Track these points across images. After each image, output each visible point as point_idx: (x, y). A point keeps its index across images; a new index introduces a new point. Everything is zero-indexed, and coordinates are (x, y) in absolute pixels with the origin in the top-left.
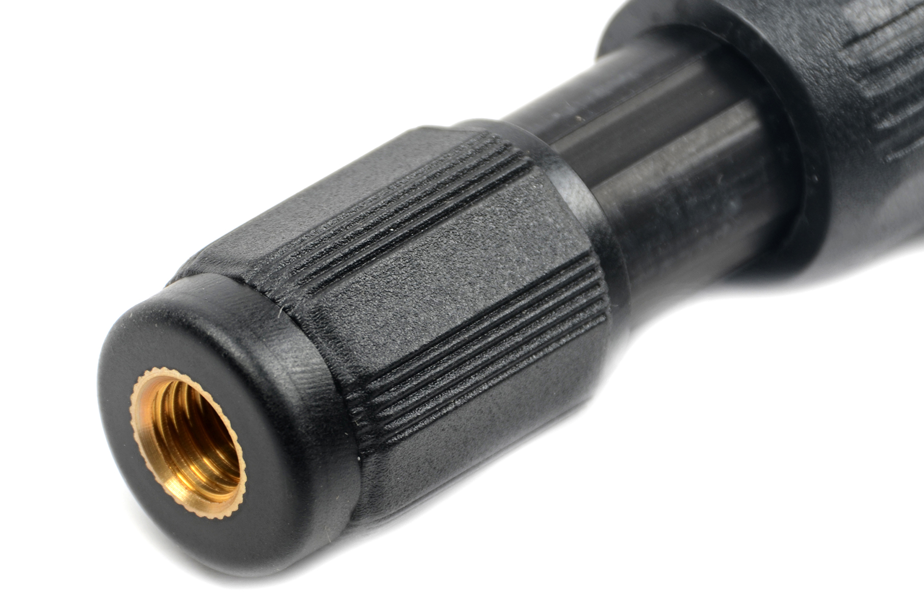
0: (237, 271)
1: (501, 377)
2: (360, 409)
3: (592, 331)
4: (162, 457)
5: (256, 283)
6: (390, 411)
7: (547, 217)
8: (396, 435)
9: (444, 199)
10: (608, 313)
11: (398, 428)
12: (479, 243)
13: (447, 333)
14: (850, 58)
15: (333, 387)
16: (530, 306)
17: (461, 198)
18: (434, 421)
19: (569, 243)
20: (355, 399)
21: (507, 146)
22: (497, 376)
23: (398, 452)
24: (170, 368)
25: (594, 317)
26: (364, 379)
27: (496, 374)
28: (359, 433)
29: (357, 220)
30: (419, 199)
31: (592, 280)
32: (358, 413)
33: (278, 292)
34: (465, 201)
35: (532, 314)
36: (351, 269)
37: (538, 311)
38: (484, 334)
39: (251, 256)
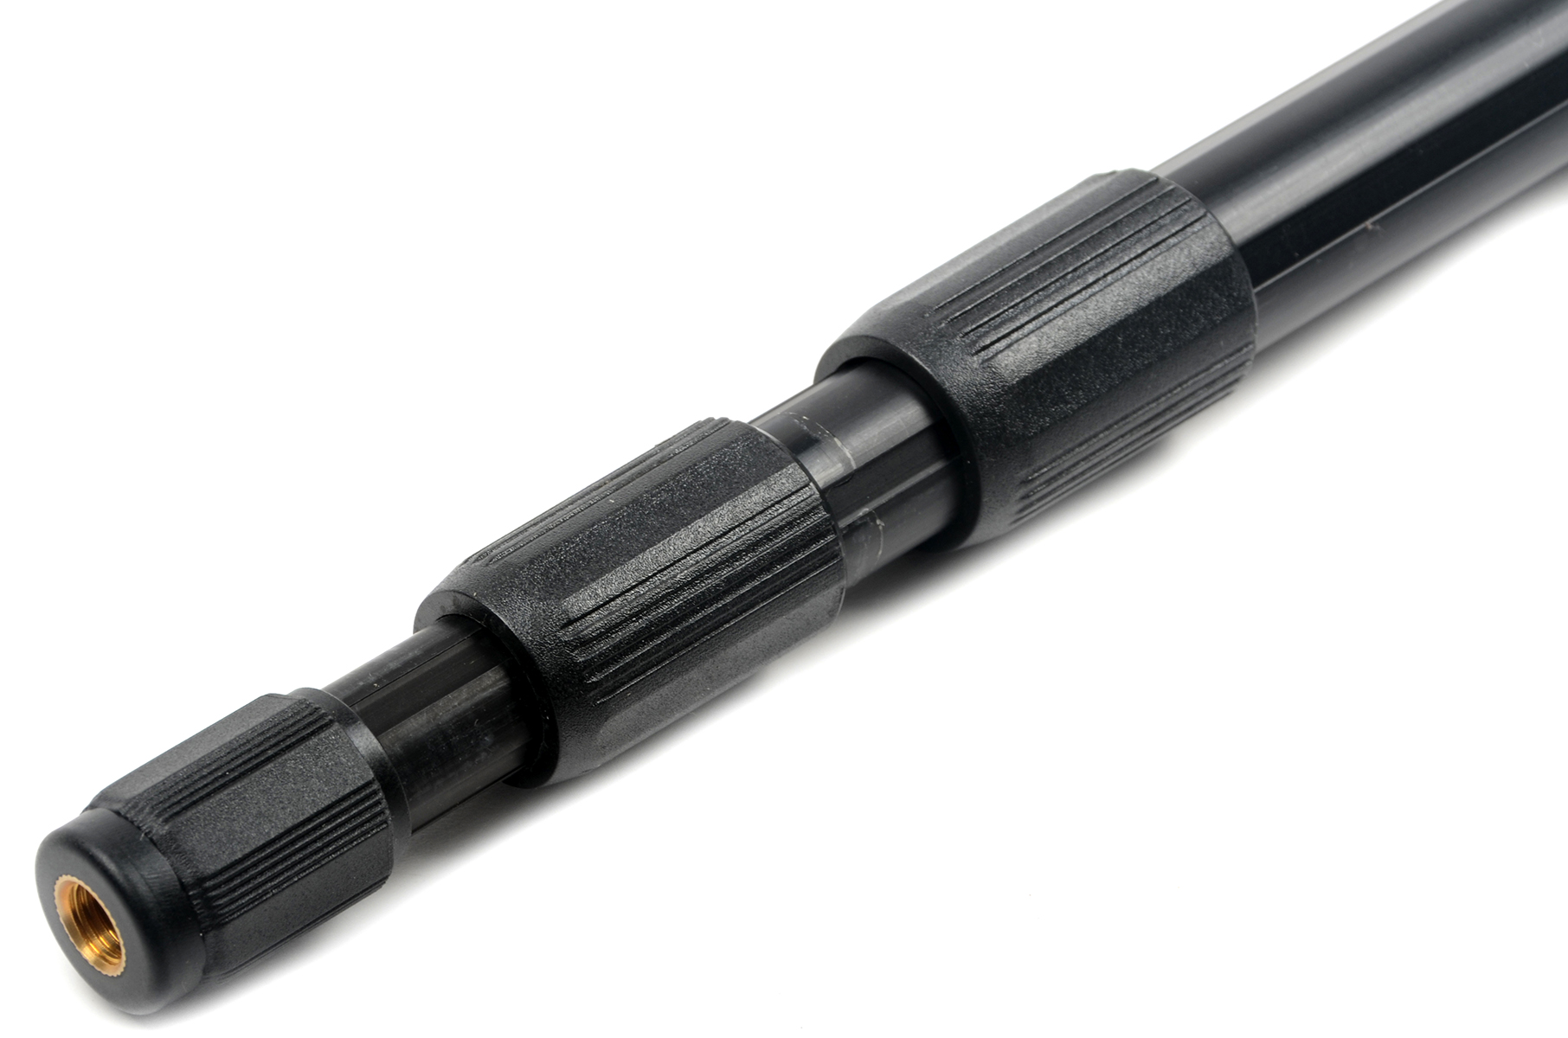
0: (117, 807)
1: (307, 872)
2: (198, 901)
3: (377, 835)
4: (79, 933)
5: (128, 816)
6: (221, 902)
7: (342, 758)
8: (227, 917)
9: (267, 750)
10: (389, 822)
11: (227, 913)
12: (291, 779)
13: (264, 844)
14: (567, 635)
15: (178, 887)
16: (328, 821)
17: (279, 748)
18: (257, 905)
19: (357, 775)
20: (194, 895)
21: (316, 709)
22: (305, 871)
23: (230, 928)
24: (72, 876)
25: (378, 826)
26: (200, 881)
27: (303, 870)
28: (199, 917)
29: (205, 767)
30: (250, 750)
31: (374, 800)
32: (197, 904)
33: (141, 822)
34: (282, 750)
35: (329, 827)
36: (195, 803)
37: (334, 824)
38: (293, 842)
39: (128, 796)
